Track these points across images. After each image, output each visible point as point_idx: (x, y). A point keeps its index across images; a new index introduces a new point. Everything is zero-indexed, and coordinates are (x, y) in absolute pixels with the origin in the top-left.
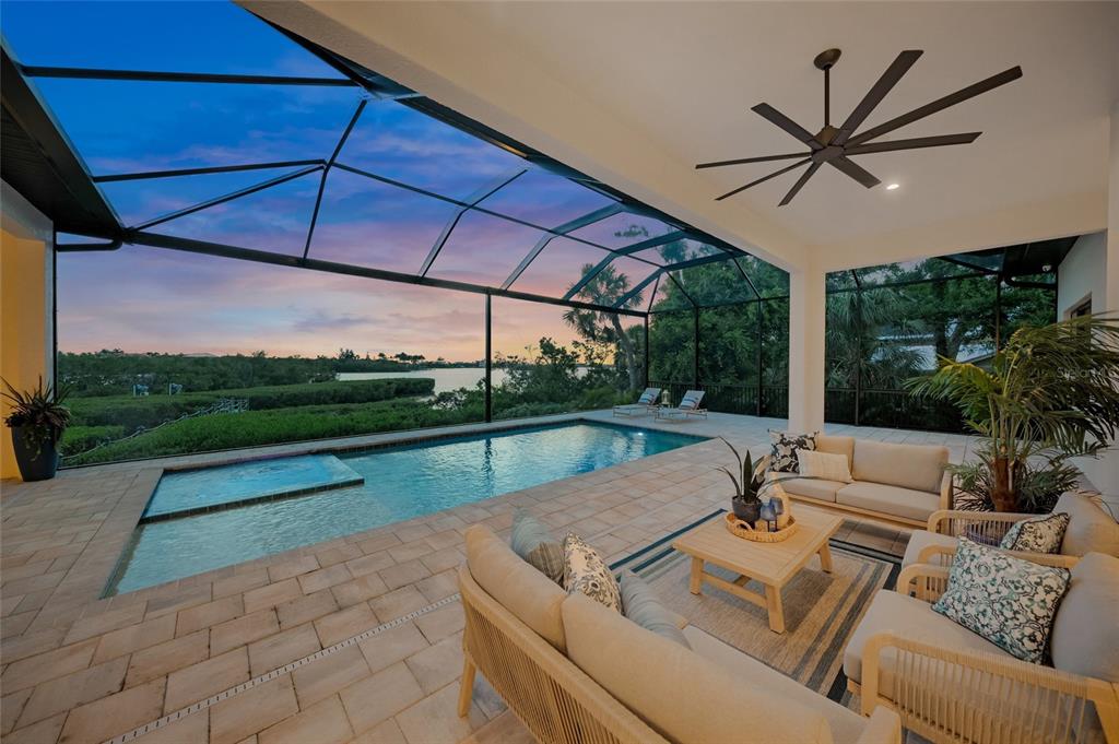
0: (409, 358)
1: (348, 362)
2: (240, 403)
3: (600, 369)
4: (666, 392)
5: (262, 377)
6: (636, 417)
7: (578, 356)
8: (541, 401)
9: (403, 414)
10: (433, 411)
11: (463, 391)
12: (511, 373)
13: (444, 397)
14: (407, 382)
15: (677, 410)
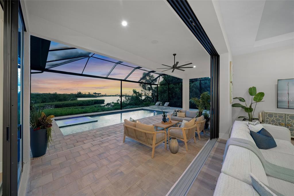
0: (97, 94)
1: (80, 95)
2: (52, 106)
3: (148, 97)
4: (161, 103)
5: (56, 99)
6: (155, 108)
7: (142, 94)
8: (133, 105)
9: (98, 108)
10: (106, 108)
11: (113, 103)
12: (125, 98)
13: (108, 104)
14: (98, 100)
15: (163, 107)
